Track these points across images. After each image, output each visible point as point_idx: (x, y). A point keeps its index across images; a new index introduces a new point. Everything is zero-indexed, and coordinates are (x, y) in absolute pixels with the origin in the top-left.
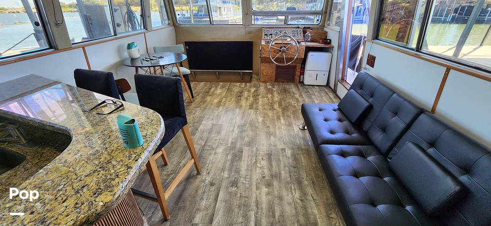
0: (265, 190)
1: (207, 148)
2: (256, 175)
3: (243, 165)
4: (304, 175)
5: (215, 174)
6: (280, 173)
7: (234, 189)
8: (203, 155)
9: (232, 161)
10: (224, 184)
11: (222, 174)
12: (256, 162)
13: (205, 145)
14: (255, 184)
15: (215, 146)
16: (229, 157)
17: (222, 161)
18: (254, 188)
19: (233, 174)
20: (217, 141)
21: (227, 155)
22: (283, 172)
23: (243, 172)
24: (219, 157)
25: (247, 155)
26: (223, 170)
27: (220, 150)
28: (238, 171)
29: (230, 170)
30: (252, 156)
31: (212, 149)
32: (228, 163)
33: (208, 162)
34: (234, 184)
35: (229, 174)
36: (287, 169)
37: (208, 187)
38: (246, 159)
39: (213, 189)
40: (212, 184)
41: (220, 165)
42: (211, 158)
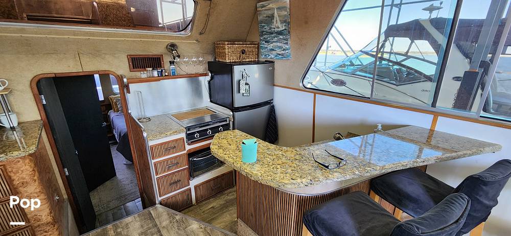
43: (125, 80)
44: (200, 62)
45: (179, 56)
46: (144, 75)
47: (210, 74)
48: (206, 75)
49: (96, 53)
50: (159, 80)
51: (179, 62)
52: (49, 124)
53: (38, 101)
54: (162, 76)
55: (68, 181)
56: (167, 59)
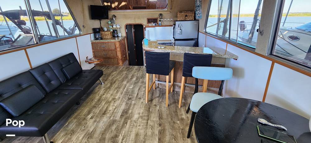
0: (117, 97)
1: (146, 118)
2: (118, 103)
3: (123, 107)
4: (93, 103)
5: (139, 102)
6: (105, 104)
7: (130, 97)
8: (147, 112)
9: (129, 109)
10: (134, 98)
11: (135, 102)
12: (115, 109)
13: (148, 120)
14: (120, 99)
15: (140, 120)
16: (130, 111)
17: (135, 109)
18: (121, 98)
19: (130, 103)
20: (138, 125)
21: (132, 113)
22: (103, 104)
23: (124, 104)
24: (137, 112)
25: (119, 113)
26: (135, 104)
27: (136, 116)
28: (127, 104)
29: (131, 104)
30: (116, 113)
31: (142, 117)
32: (131, 108)
33: (143, 108)
34: (129, 99)
35: (131, 102)
36: (99, 106)
37: (142, 97)
38: (120, 110)
39: (139, 97)
40: (140, 98)
41: (136, 106)
42: (142, 111)
43: (144, 26)
44: (171, 20)
45: (162, 19)
46: (150, 25)
47: (173, 26)
48: (172, 26)
49: (139, 18)
50: (154, 27)
51: (162, 21)
52: (127, 37)
53: (125, 31)
54: (156, 26)
55: (129, 54)
56: (159, 19)
